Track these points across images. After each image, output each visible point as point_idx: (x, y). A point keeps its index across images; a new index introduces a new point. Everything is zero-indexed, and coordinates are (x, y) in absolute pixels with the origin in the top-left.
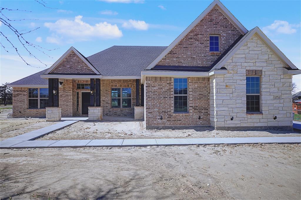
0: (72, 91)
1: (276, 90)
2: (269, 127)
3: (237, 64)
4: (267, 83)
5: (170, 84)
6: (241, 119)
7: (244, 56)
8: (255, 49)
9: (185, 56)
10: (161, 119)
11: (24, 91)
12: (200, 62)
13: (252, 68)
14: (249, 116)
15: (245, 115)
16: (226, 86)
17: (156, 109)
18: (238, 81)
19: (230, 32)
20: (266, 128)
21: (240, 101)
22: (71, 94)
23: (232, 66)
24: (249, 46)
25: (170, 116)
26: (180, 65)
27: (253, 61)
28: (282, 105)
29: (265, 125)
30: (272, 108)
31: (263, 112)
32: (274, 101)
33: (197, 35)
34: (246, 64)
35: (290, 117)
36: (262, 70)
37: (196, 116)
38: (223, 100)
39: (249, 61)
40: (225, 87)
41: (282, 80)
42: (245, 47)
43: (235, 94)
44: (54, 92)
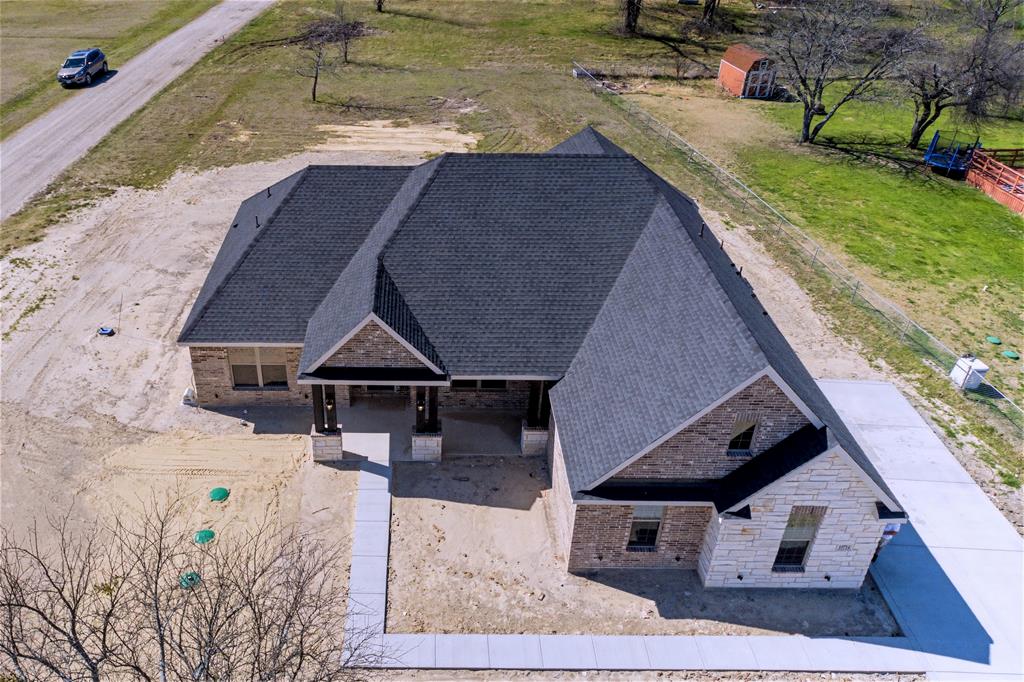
1: (845, 536)
2: (810, 588)
3: (777, 497)
4: (831, 527)
6: (758, 577)
7: (796, 483)
9: (669, 462)
10: (600, 558)
12: (701, 473)
13: (806, 504)
14: (776, 575)
15: (768, 572)
16: (744, 530)
17: (591, 544)
18: (770, 524)
19: (784, 419)
20: (805, 590)
21: (765, 553)
23: (764, 500)
25: (618, 554)
26: (657, 476)
27: (815, 492)
28: (849, 559)
29: (806, 586)
30: (828, 562)
31: (807, 569)
32: (839, 553)
34: (795, 498)
36: (826, 507)
37: (671, 555)
38: (730, 551)
39: (804, 492)
40: (739, 532)
41: (864, 523)
43: (757, 543)
44: (329, 407)
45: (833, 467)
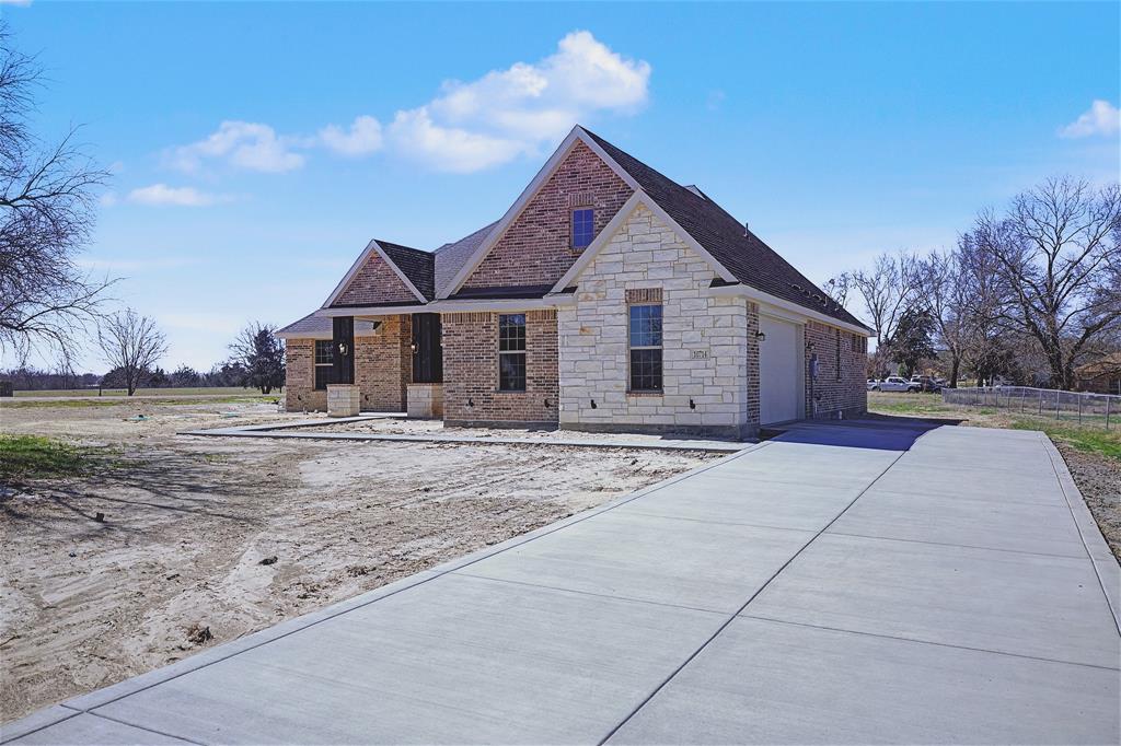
0: (399, 345)
1: (696, 335)
2: (678, 426)
3: (606, 277)
4: (675, 320)
5: (487, 327)
6: (613, 406)
7: (621, 256)
8: (648, 238)
9: (517, 264)
10: (472, 404)
11: (307, 347)
12: (550, 275)
13: (638, 286)
14: (632, 399)
15: (621, 397)
16: (582, 330)
17: (462, 384)
18: (609, 318)
20: (672, 429)
21: (612, 365)
22: (398, 352)
23: (594, 283)
24: (631, 233)
25: (488, 400)
26: (509, 283)
27: (643, 268)
28: (711, 373)
29: (669, 421)
30: (688, 379)
31: (666, 390)
32: (691, 364)
33: (542, 212)
34: (624, 277)
35: (732, 403)
36: (661, 289)
37: (540, 400)
38: (576, 362)
39: (631, 268)
40: (578, 332)
41: (712, 312)
42: (624, 237)
43: (601, 348)
44: (342, 349)
45: (653, 230)
